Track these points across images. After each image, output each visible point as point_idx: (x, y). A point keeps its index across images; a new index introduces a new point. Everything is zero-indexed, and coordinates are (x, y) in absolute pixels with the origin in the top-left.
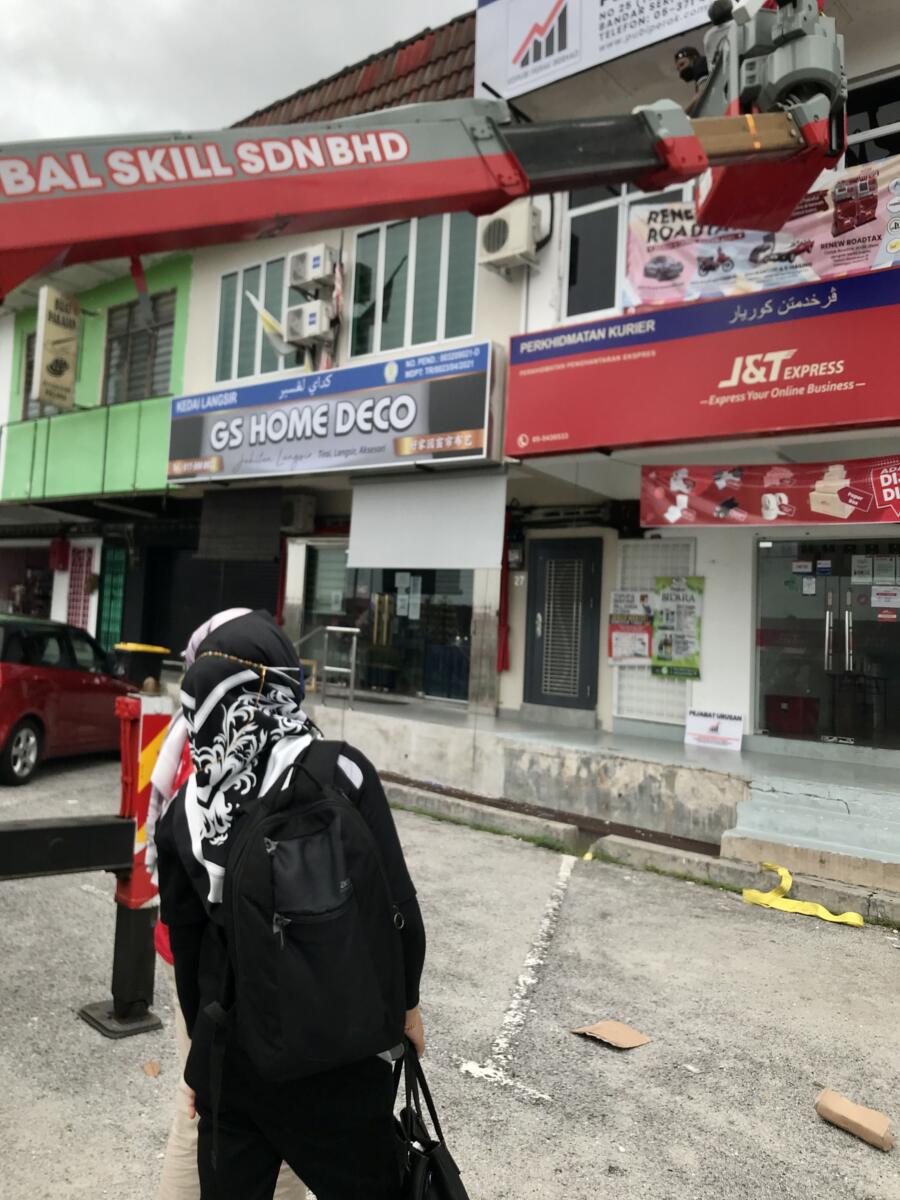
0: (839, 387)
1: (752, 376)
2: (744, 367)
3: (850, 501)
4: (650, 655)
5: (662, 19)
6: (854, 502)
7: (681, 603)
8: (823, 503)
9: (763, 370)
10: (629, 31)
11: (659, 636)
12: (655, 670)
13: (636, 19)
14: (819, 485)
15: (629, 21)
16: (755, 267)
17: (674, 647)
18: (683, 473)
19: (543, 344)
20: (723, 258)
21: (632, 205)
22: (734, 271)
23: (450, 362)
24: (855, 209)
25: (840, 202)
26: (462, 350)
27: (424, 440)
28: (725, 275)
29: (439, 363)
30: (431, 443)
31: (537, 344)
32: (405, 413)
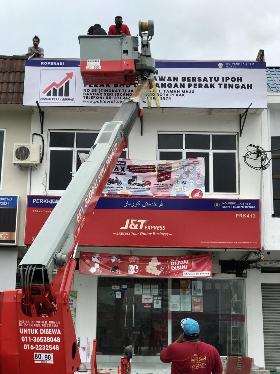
0: (164, 234)
1: (133, 226)
2: (130, 223)
3: (160, 269)
5: (108, 100)
6: (161, 270)
8: (151, 269)
9: (137, 225)
10: (95, 99)
13: (99, 96)
14: (150, 263)
15: (96, 96)
16: (130, 186)
18: (97, 256)
19: (44, 201)
20: (117, 181)
21: (78, 151)
22: (122, 186)
24: (164, 174)
25: (159, 171)
26: (2, 197)
28: (118, 186)
31: (41, 201)
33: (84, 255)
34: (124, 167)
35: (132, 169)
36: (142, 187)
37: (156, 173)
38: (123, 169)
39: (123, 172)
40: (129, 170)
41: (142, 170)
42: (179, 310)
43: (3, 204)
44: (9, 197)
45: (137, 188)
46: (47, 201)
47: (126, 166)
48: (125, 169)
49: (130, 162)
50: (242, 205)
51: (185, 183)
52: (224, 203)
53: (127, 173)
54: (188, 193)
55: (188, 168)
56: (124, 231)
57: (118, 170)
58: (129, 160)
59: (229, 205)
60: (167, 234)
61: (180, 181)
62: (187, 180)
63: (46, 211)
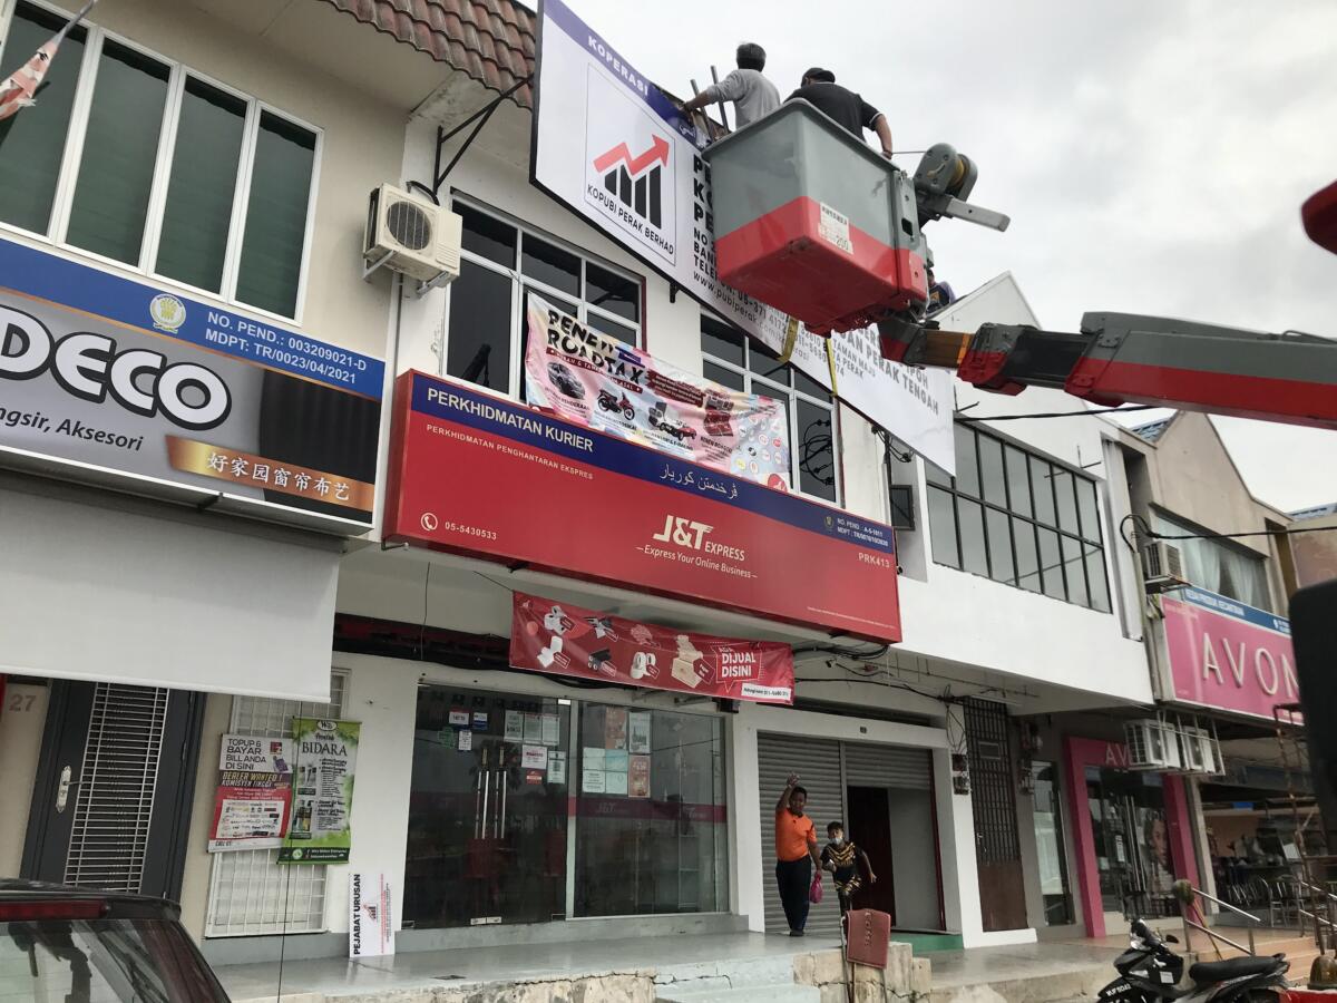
0: (742, 573)
2: (674, 527)
3: (700, 672)
4: (282, 835)
6: (702, 674)
7: (329, 757)
8: (682, 670)
9: (689, 535)
11: (297, 804)
12: (284, 856)
14: (681, 652)
17: (315, 817)
18: (560, 610)
19: (462, 405)
20: (626, 405)
21: (527, 288)
22: (634, 422)
23: (309, 357)
24: (718, 418)
25: (710, 407)
26: (334, 349)
27: (246, 463)
28: (626, 421)
29: (286, 349)
30: (262, 472)
31: (453, 401)
32: (202, 400)
33: (526, 605)
34: (641, 372)
35: (656, 382)
36: (676, 439)
37: (702, 410)
38: (636, 375)
39: (634, 383)
40: (649, 381)
41: (677, 393)
42: (601, 791)
43: (338, 374)
44: (356, 357)
45: (668, 440)
46: (469, 405)
47: (645, 370)
48: (641, 377)
49: (651, 363)
50: (867, 534)
51: (754, 454)
52: (839, 521)
53: (645, 389)
54: (762, 480)
55: (758, 418)
56: (660, 545)
57: (623, 373)
58: (649, 356)
59: (848, 528)
60: (748, 575)
61: (745, 447)
62: (757, 448)
63: (469, 439)
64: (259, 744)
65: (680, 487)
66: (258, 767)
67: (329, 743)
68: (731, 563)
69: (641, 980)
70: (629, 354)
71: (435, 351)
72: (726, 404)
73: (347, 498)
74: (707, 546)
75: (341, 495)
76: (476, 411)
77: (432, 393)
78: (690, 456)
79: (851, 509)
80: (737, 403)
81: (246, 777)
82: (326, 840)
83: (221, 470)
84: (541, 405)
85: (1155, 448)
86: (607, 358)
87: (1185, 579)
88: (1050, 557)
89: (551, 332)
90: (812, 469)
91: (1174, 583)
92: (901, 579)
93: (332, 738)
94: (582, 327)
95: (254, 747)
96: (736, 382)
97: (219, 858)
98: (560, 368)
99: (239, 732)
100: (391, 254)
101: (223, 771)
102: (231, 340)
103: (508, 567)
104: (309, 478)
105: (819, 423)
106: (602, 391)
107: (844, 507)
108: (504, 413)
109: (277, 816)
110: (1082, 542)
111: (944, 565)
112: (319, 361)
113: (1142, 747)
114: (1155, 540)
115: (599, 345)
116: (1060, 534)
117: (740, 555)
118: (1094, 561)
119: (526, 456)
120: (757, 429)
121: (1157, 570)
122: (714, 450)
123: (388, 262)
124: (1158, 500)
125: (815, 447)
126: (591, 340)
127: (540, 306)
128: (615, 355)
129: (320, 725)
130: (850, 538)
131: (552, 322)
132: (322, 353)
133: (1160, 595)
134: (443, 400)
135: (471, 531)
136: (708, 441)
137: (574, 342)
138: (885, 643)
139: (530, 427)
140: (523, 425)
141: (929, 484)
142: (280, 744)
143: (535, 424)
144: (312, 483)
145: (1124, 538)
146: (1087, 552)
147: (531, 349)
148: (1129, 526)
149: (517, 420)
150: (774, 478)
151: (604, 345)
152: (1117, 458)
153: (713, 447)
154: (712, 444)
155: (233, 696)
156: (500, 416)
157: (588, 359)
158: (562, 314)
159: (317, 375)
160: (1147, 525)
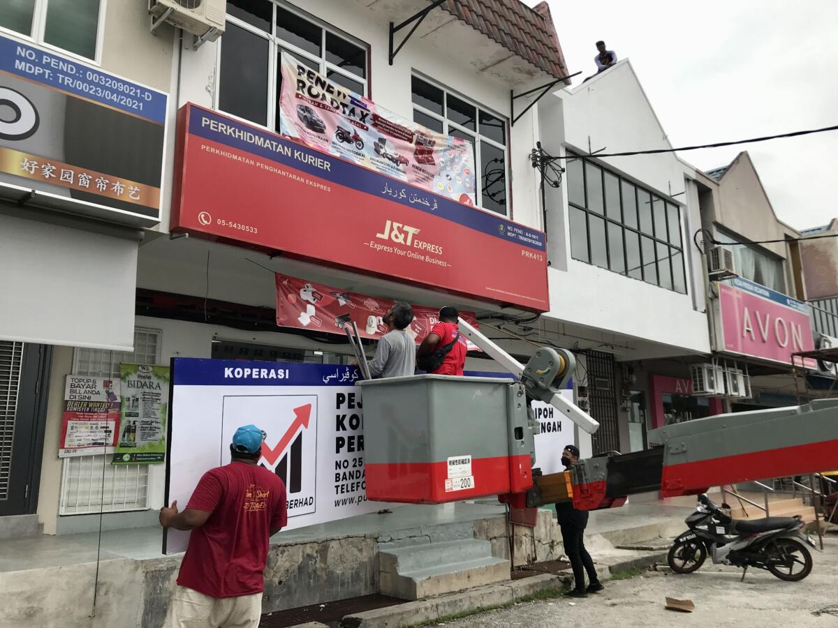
0: (440, 263)
2: (392, 229)
4: (114, 445)
7: (147, 390)
11: (124, 422)
12: (117, 458)
16: (377, 156)
17: (138, 433)
18: (311, 287)
19: (229, 131)
20: (357, 138)
21: (280, 47)
22: (363, 151)
23: (104, 88)
24: (424, 152)
25: (418, 143)
26: (124, 83)
27: (54, 168)
28: (357, 150)
29: (84, 80)
30: (68, 175)
31: (222, 128)
32: (14, 115)
33: (285, 282)
34: (367, 115)
35: (379, 123)
36: (395, 165)
37: (413, 145)
38: (363, 117)
39: (362, 122)
40: (373, 122)
41: (394, 131)
43: (128, 102)
44: (143, 90)
45: (388, 165)
46: (234, 131)
47: (370, 113)
48: (367, 119)
49: (375, 108)
50: (528, 237)
51: (450, 179)
52: (509, 228)
53: (371, 127)
54: (455, 197)
55: (453, 153)
56: (382, 242)
57: (354, 114)
58: (373, 103)
59: (515, 233)
60: (444, 264)
61: (444, 174)
62: (452, 175)
63: (235, 157)
64: (94, 382)
65: (397, 200)
66: (94, 398)
67: (147, 381)
68: (433, 256)
69: (368, 540)
70: (358, 101)
71: (209, 91)
72: (430, 142)
73: (138, 198)
74: (415, 243)
75: (133, 195)
76: (239, 136)
77: (205, 121)
78: (404, 178)
79: (516, 220)
80: (438, 141)
81: (85, 405)
82: (147, 447)
83: (32, 172)
84: (292, 136)
85: (718, 185)
86: (341, 103)
87: (734, 272)
88: (649, 257)
89: (299, 81)
90: (490, 194)
91: (728, 274)
92: (549, 269)
93: (149, 378)
94: (323, 79)
95: (91, 384)
96: (438, 127)
97: (67, 461)
98: (306, 109)
99: (80, 373)
100: (169, 11)
101: (67, 401)
102: (37, 70)
103: (269, 255)
104: (107, 181)
105: (496, 160)
106: (338, 127)
107: (512, 219)
108: (262, 139)
109: (110, 431)
110: (670, 246)
111: (578, 260)
112: (113, 91)
113: (701, 381)
114: (716, 246)
115: (336, 93)
116: (655, 241)
117: (439, 250)
118: (677, 260)
119: (279, 172)
120: (452, 161)
121: (717, 266)
122: (421, 175)
123: (168, 18)
124: (719, 220)
125: (493, 178)
126: (330, 90)
127: (290, 61)
128: (347, 101)
129: (140, 368)
130: (516, 240)
131: (299, 74)
132: (115, 86)
133: (719, 282)
134: (213, 127)
135: (237, 226)
136: (417, 168)
137: (317, 90)
138: (538, 312)
139: (282, 150)
140: (276, 149)
141: (570, 204)
142: (111, 382)
143: (286, 148)
144: (109, 186)
145: (696, 244)
146: (672, 253)
147: (284, 93)
148: (700, 236)
149: (272, 145)
150: (464, 197)
151: (339, 93)
152: (694, 190)
153: (421, 172)
154: (420, 170)
155: (74, 348)
156: (259, 141)
157: (327, 102)
158: (307, 68)
159: (111, 102)
160: (712, 236)
